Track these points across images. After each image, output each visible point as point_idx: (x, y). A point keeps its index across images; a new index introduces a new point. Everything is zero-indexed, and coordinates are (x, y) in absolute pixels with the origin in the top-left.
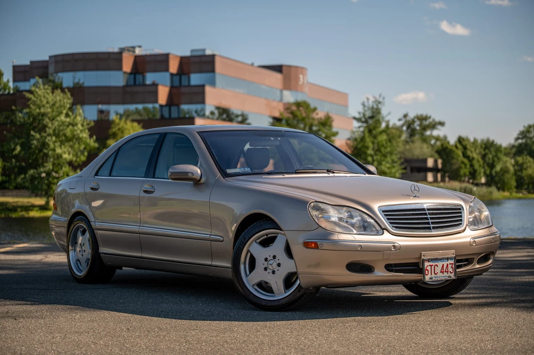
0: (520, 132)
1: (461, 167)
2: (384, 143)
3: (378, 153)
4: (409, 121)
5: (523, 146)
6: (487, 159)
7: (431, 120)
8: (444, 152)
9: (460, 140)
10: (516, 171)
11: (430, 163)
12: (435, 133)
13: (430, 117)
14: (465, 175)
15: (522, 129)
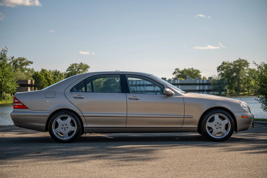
0: (69, 67)
2: (8, 72)
3: (5, 77)
4: (14, 61)
5: (70, 74)
6: (56, 80)
9: (43, 70)
11: (29, 82)
12: (28, 67)
13: (25, 59)
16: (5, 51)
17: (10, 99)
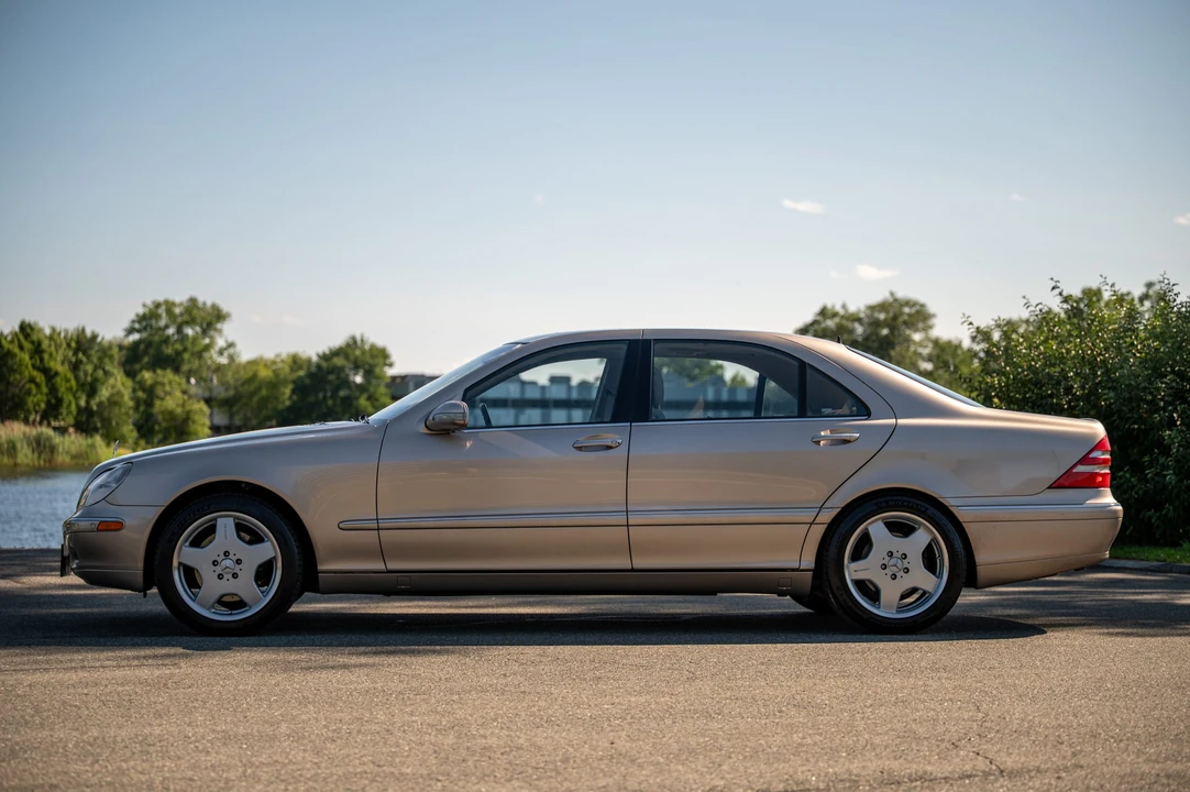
0: (137, 315)
1: (29, 393)
5: (142, 347)
6: (81, 374)
9: (26, 329)
10: (138, 402)
14: (36, 409)
15: (141, 311)
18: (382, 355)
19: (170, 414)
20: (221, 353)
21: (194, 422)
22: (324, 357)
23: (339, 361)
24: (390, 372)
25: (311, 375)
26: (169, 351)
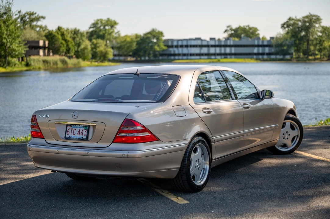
0: (92, 24)
1: (61, 47)
2: (14, 30)
3: (10, 37)
4: (22, 15)
5: (94, 32)
6: (75, 41)
7: (36, 15)
8: (50, 36)
9: (59, 29)
10: (92, 49)
11: (41, 43)
12: (39, 23)
13: (36, 13)
14: (63, 52)
15: (93, 22)
16: (10, 4)
17: (17, 65)
18: (161, 34)
19: (101, 52)
20: (116, 33)
21: (108, 54)
22: (145, 34)
23: (149, 35)
24: (164, 38)
25: (141, 39)
26: (101, 33)
